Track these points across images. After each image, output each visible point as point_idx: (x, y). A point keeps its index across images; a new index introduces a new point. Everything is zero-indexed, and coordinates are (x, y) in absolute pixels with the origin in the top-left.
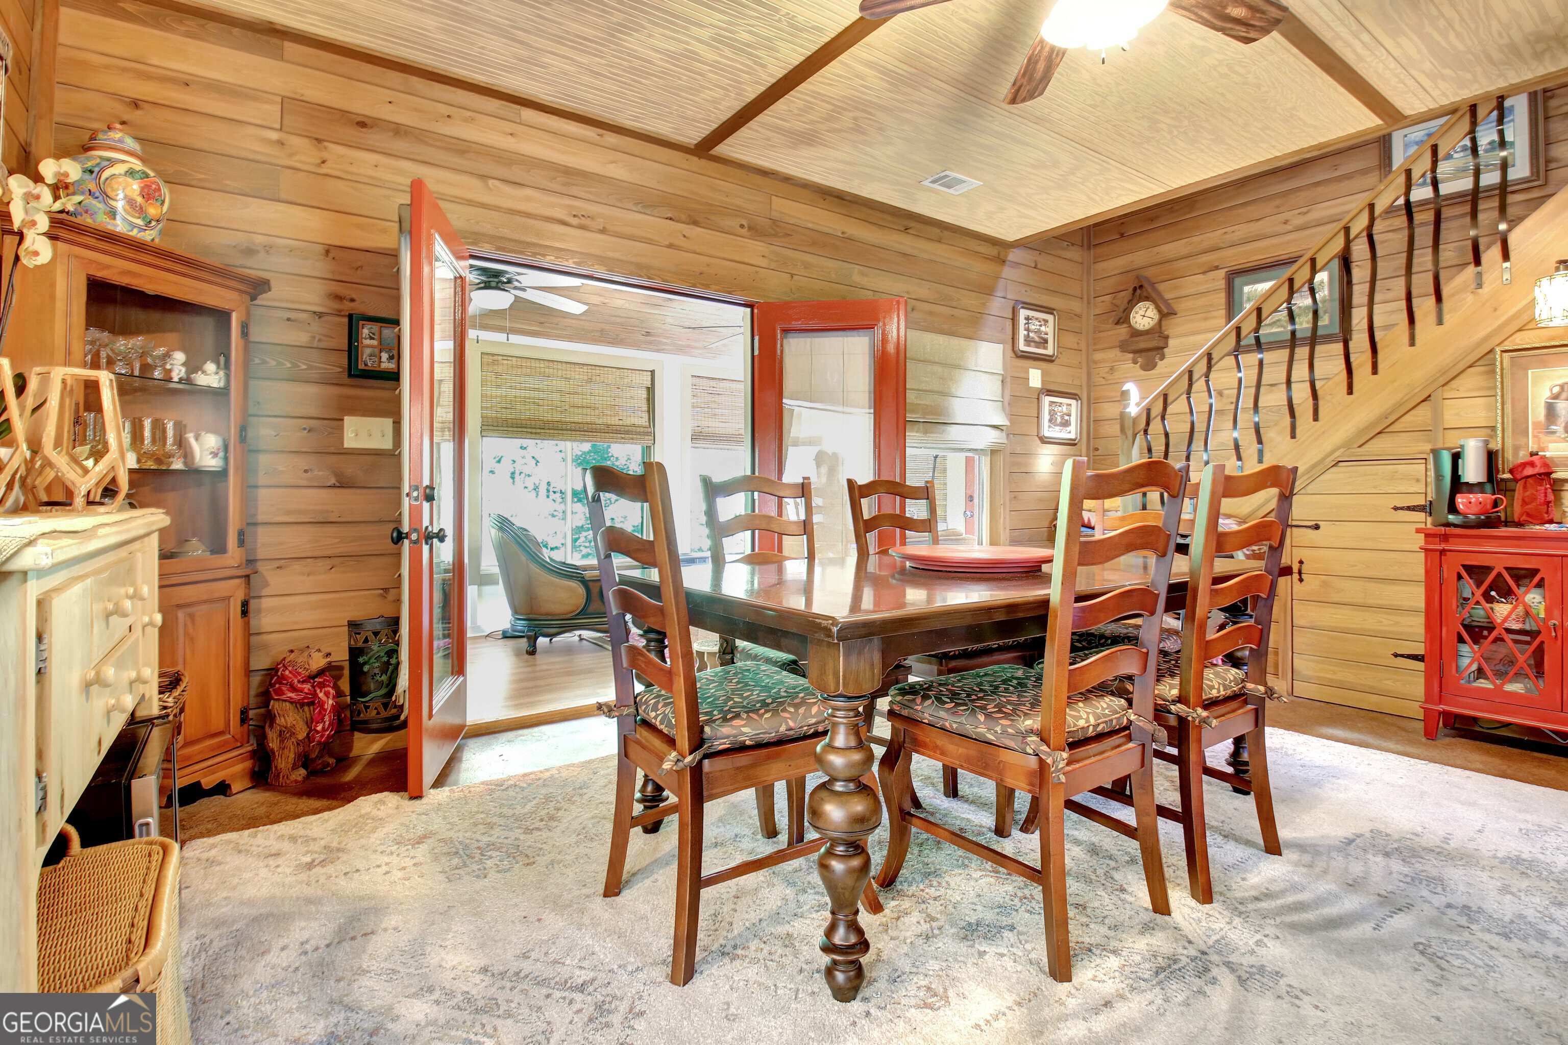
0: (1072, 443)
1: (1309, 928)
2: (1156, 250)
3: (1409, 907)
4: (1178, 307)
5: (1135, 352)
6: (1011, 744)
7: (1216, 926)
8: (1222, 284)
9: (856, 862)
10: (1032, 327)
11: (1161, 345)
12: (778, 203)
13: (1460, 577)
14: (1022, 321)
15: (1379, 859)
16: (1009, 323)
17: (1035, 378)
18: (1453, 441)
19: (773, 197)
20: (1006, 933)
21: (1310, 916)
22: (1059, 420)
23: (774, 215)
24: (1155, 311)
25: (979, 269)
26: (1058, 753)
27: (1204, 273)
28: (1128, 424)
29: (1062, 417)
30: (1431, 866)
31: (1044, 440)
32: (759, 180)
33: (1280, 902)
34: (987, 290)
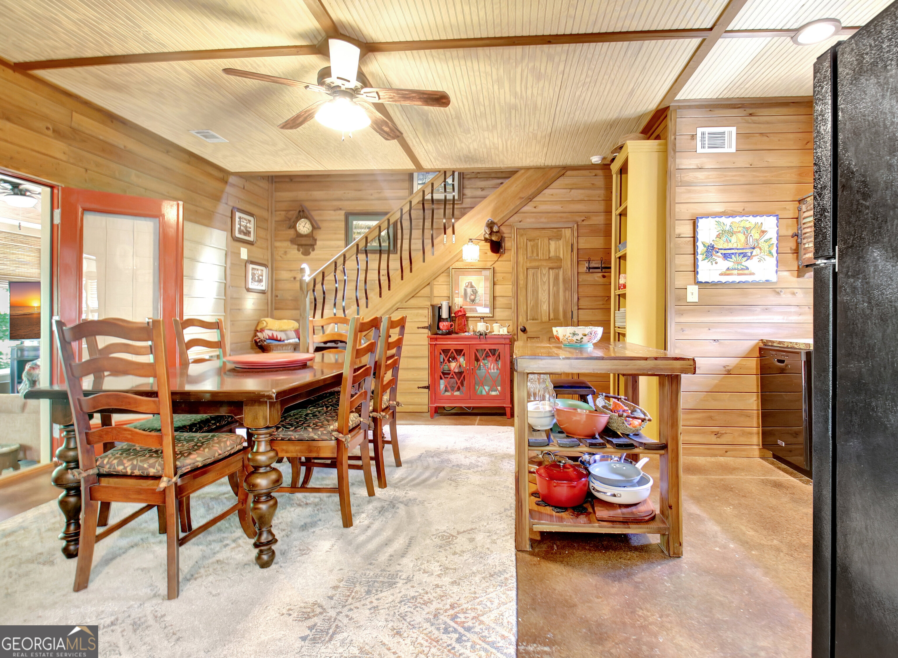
0: (263, 292)
1: (418, 484)
2: (310, 192)
3: (443, 469)
4: (323, 225)
5: (298, 245)
6: (325, 437)
7: (391, 493)
8: (343, 218)
9: (271, 502)
10: (242, 223)
11: (313, 243)
12: (76, 116)
13: (441, 354)
14: (237, 220)
15: (431, 459)
16: (229, 220)
17: (244, 253)
18: (436, 302)
19: (74, 113)
20: (319, 523)
21: (418, 481)
22: (257, 278)
23: (74, 125)
24: (310, 225)
25: (213, 185)
26: (347, 436)
27: (335, 210)
28: (305, 286)
29: (258, 277)
30: (445, 457)
31: (248, 290)
32: (64, 98)
33: (407, 480)
34: (217, 198)
